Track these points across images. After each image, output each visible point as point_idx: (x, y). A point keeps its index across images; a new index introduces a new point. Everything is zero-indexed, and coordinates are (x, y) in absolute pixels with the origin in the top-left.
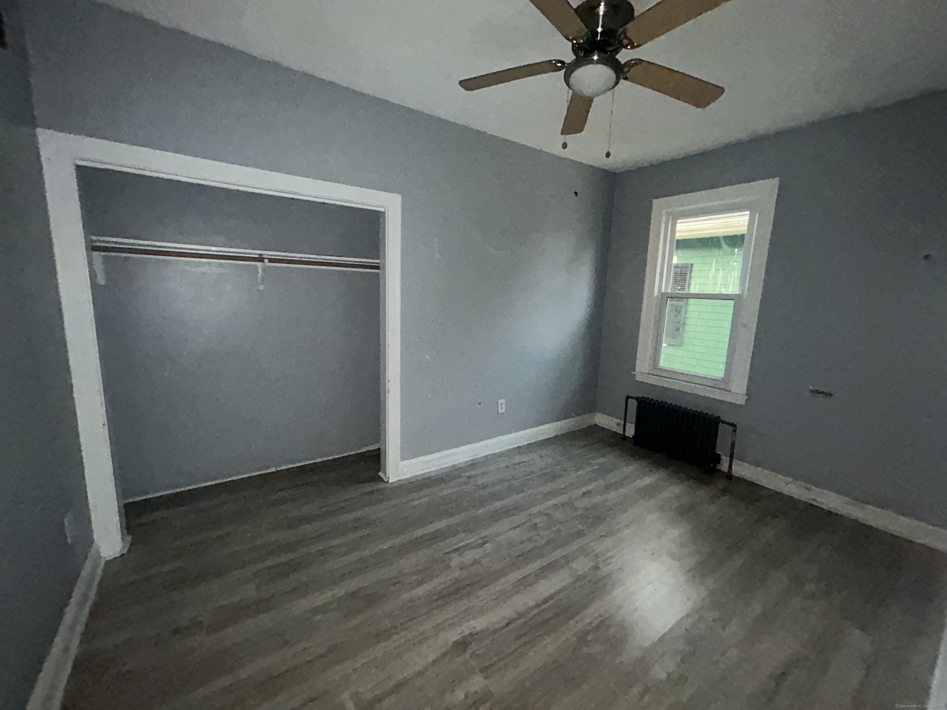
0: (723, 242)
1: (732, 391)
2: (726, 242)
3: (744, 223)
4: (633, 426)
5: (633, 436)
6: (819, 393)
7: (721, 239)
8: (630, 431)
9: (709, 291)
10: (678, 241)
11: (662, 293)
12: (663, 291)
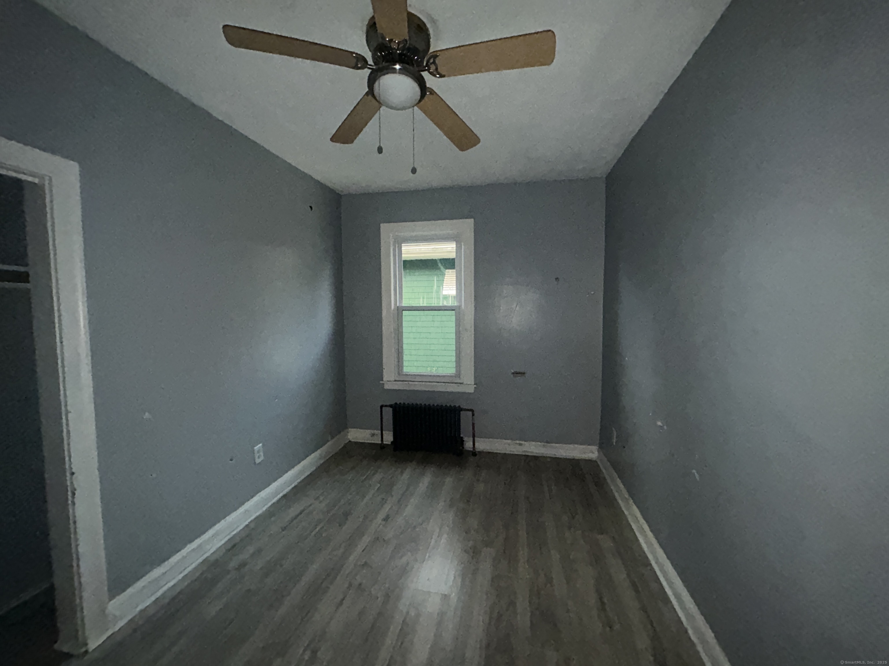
0: (440, 265)
1: (465, 383)
2: (441, 263)
3: (452, 250)
4: (391, 433)
5: (392, 442)
6: (517, 373)
7: (438, 261)
8: (389, 438)
9: (435, 304)
10: (405, 262)
11: (398, 307)
12: (398, 305)
